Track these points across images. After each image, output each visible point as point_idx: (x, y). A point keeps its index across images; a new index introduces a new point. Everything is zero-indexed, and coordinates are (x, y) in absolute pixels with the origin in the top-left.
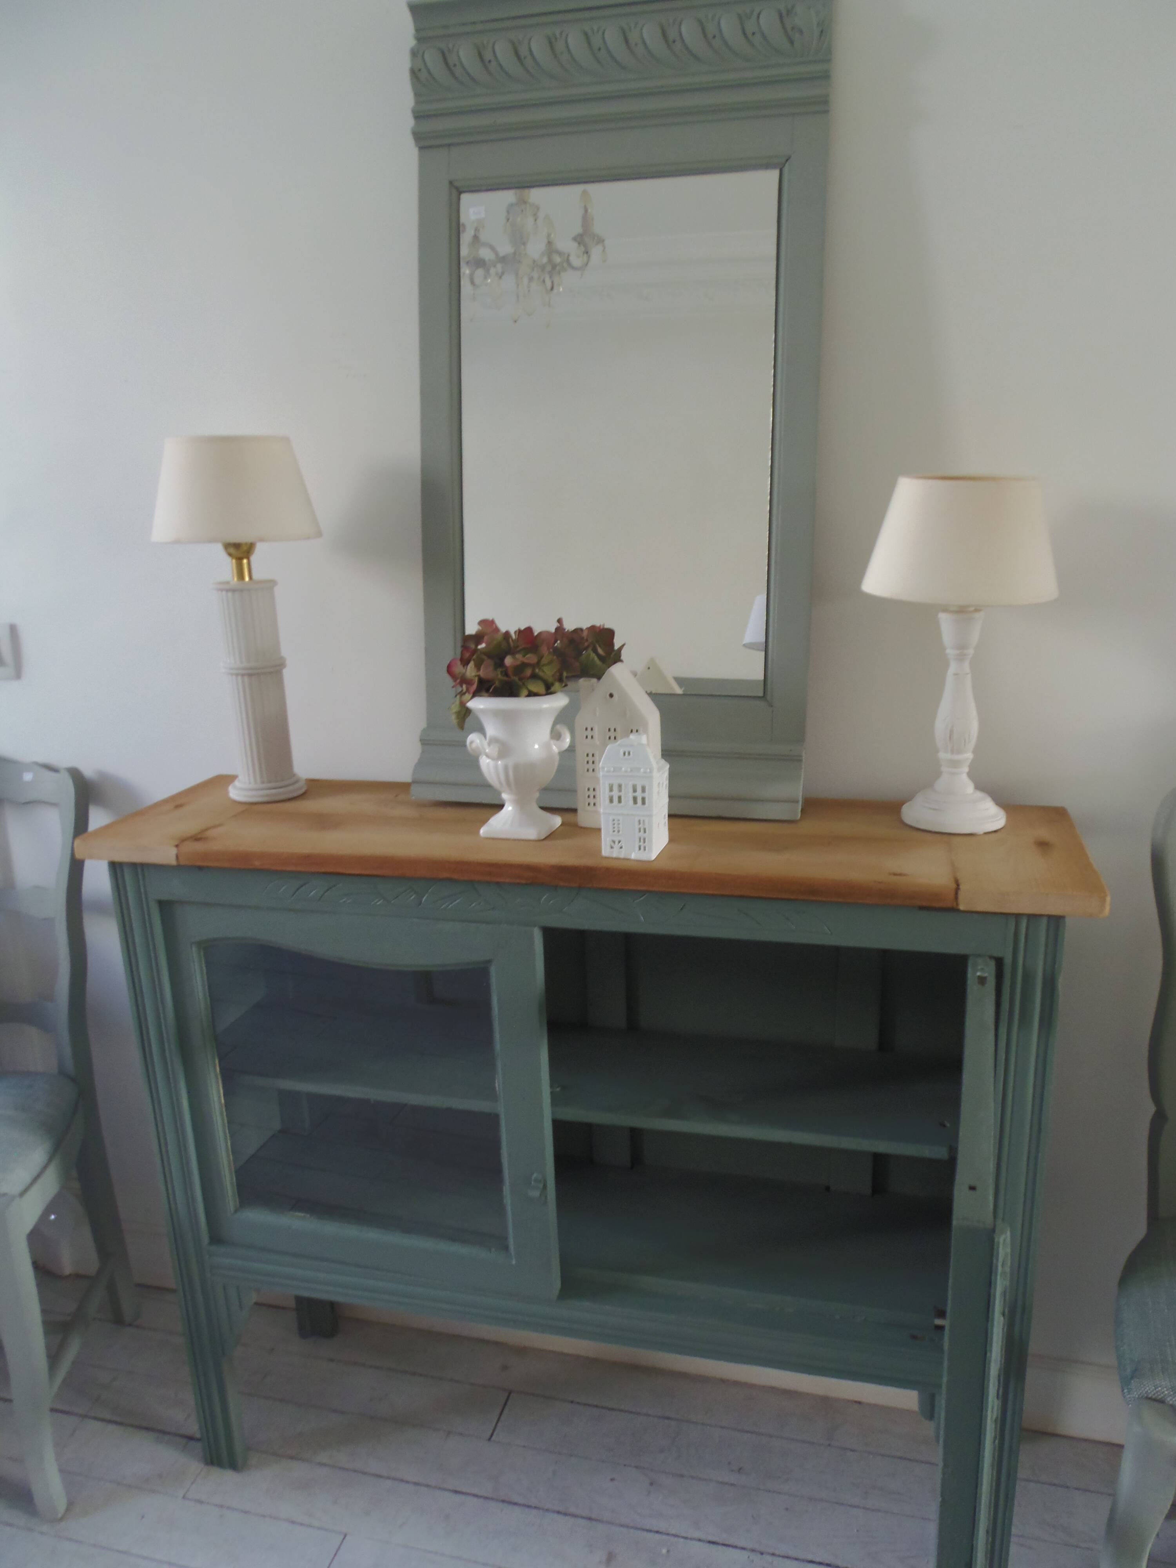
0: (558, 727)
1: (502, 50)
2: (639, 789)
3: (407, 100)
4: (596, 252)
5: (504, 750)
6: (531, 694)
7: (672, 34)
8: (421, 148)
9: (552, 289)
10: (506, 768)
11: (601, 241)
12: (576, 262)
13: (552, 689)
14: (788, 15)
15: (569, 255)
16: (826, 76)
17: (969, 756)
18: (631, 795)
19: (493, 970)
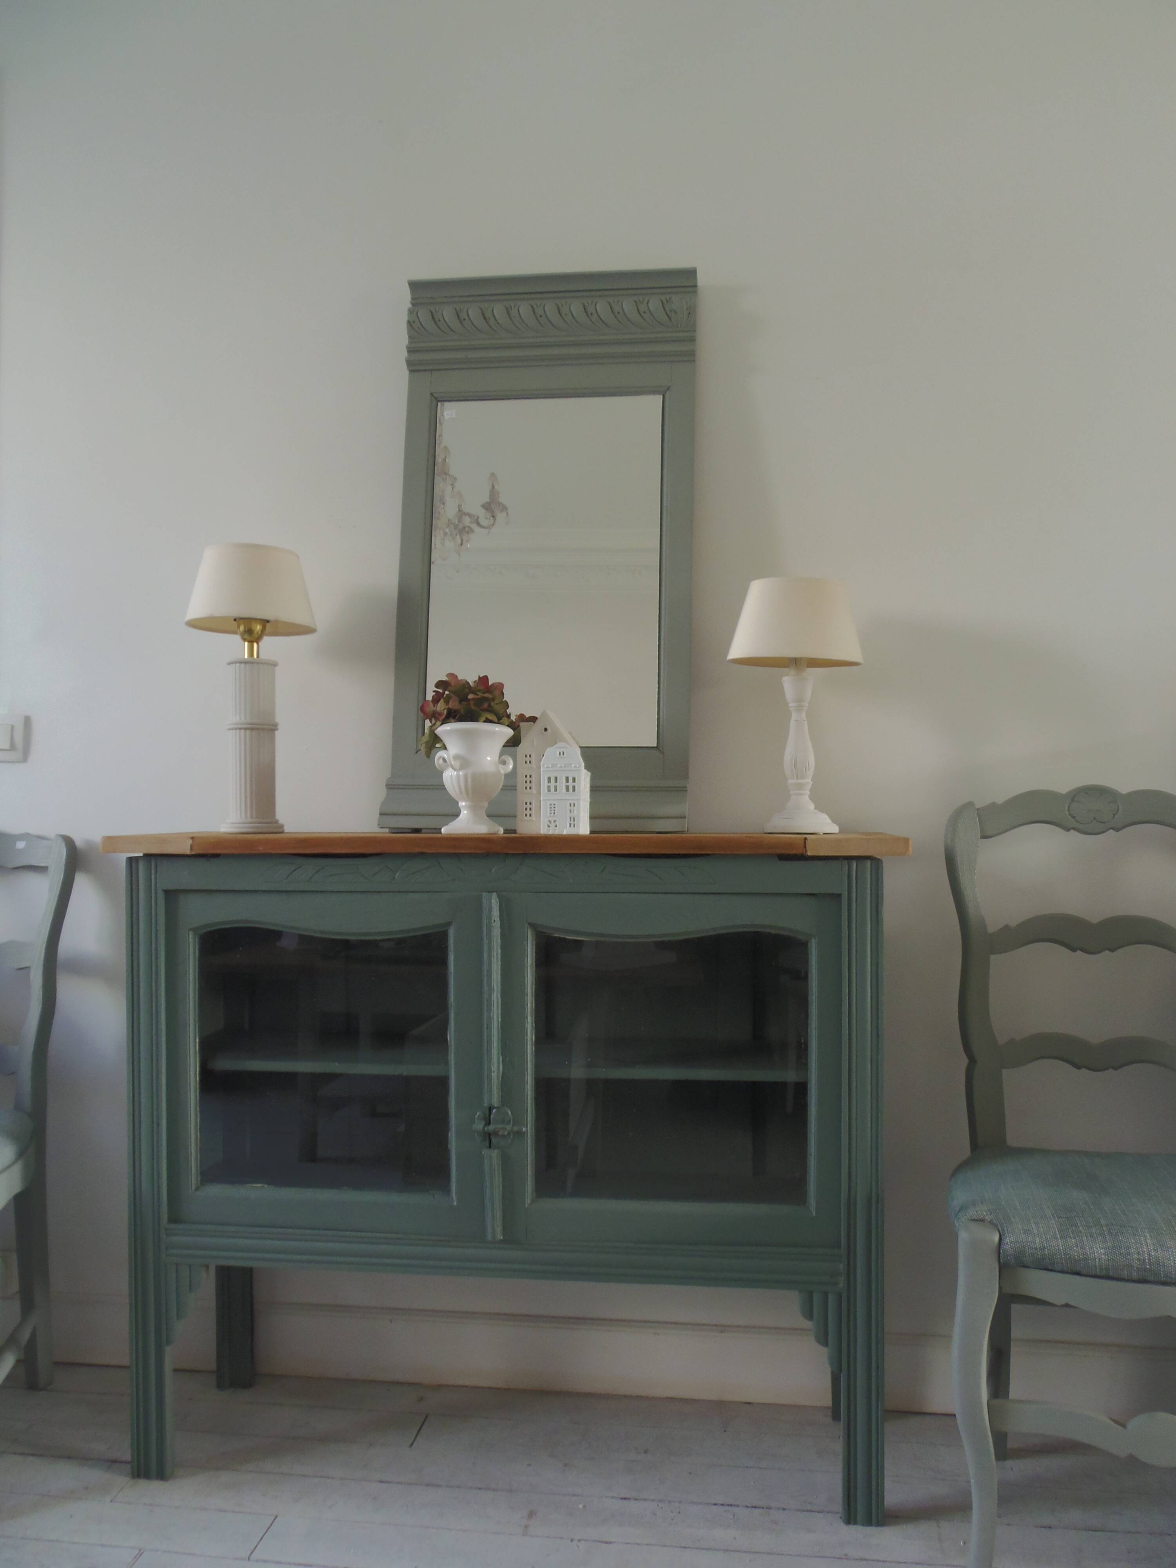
0: (503, 757)
1: (474, 312)
2: (571, 780)
3: (402, 338)
4: (501, 516)
5: (464, 763)
6: (488, 721)
7: (591, 309)
8: (411, 371)
9: (462, 544)
10: (466, 776)
11: (504, 508)
12: (483, 522)
13: (502, 721)
14: (667, 302)
15: (478, 517)
16: (693, 340)
17: (808, 781)
18: (564, 784)
19: (451, 932)
